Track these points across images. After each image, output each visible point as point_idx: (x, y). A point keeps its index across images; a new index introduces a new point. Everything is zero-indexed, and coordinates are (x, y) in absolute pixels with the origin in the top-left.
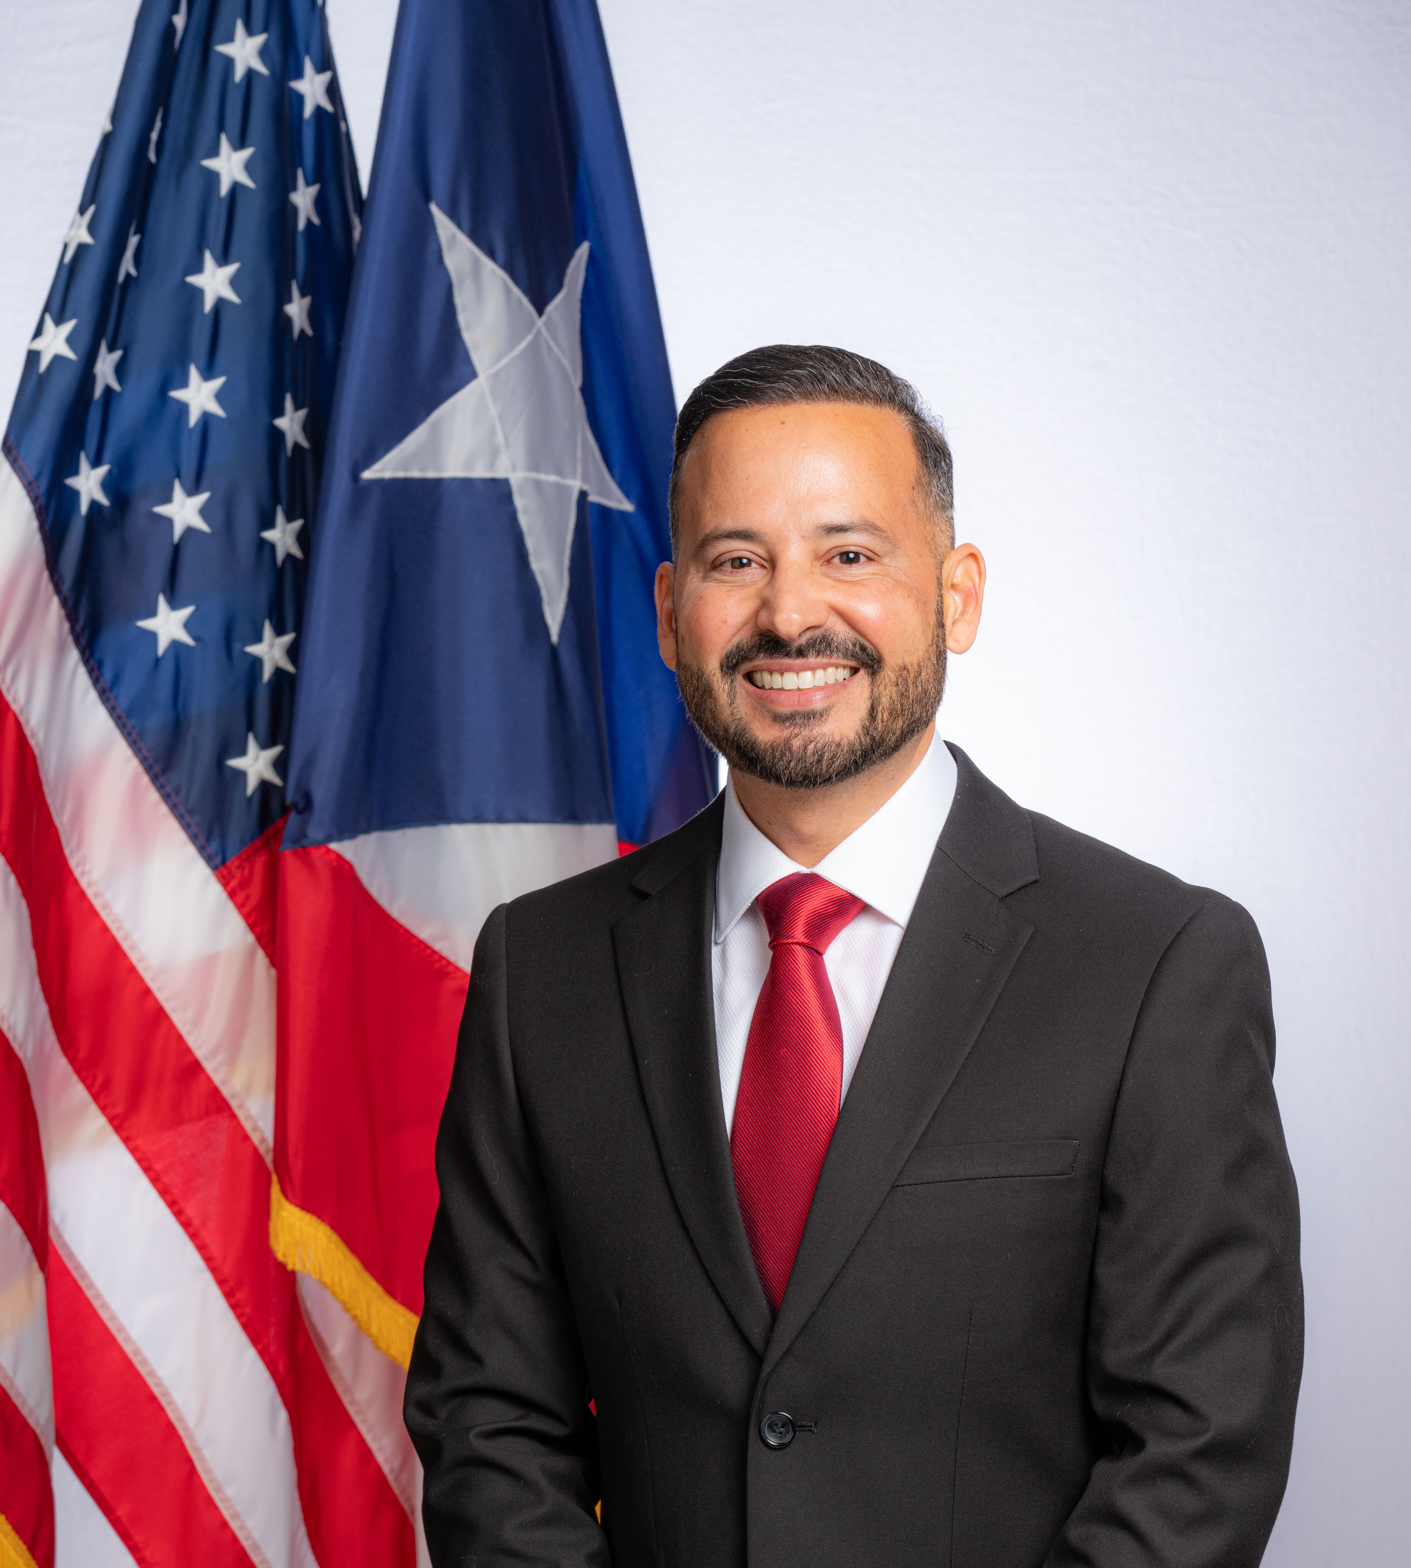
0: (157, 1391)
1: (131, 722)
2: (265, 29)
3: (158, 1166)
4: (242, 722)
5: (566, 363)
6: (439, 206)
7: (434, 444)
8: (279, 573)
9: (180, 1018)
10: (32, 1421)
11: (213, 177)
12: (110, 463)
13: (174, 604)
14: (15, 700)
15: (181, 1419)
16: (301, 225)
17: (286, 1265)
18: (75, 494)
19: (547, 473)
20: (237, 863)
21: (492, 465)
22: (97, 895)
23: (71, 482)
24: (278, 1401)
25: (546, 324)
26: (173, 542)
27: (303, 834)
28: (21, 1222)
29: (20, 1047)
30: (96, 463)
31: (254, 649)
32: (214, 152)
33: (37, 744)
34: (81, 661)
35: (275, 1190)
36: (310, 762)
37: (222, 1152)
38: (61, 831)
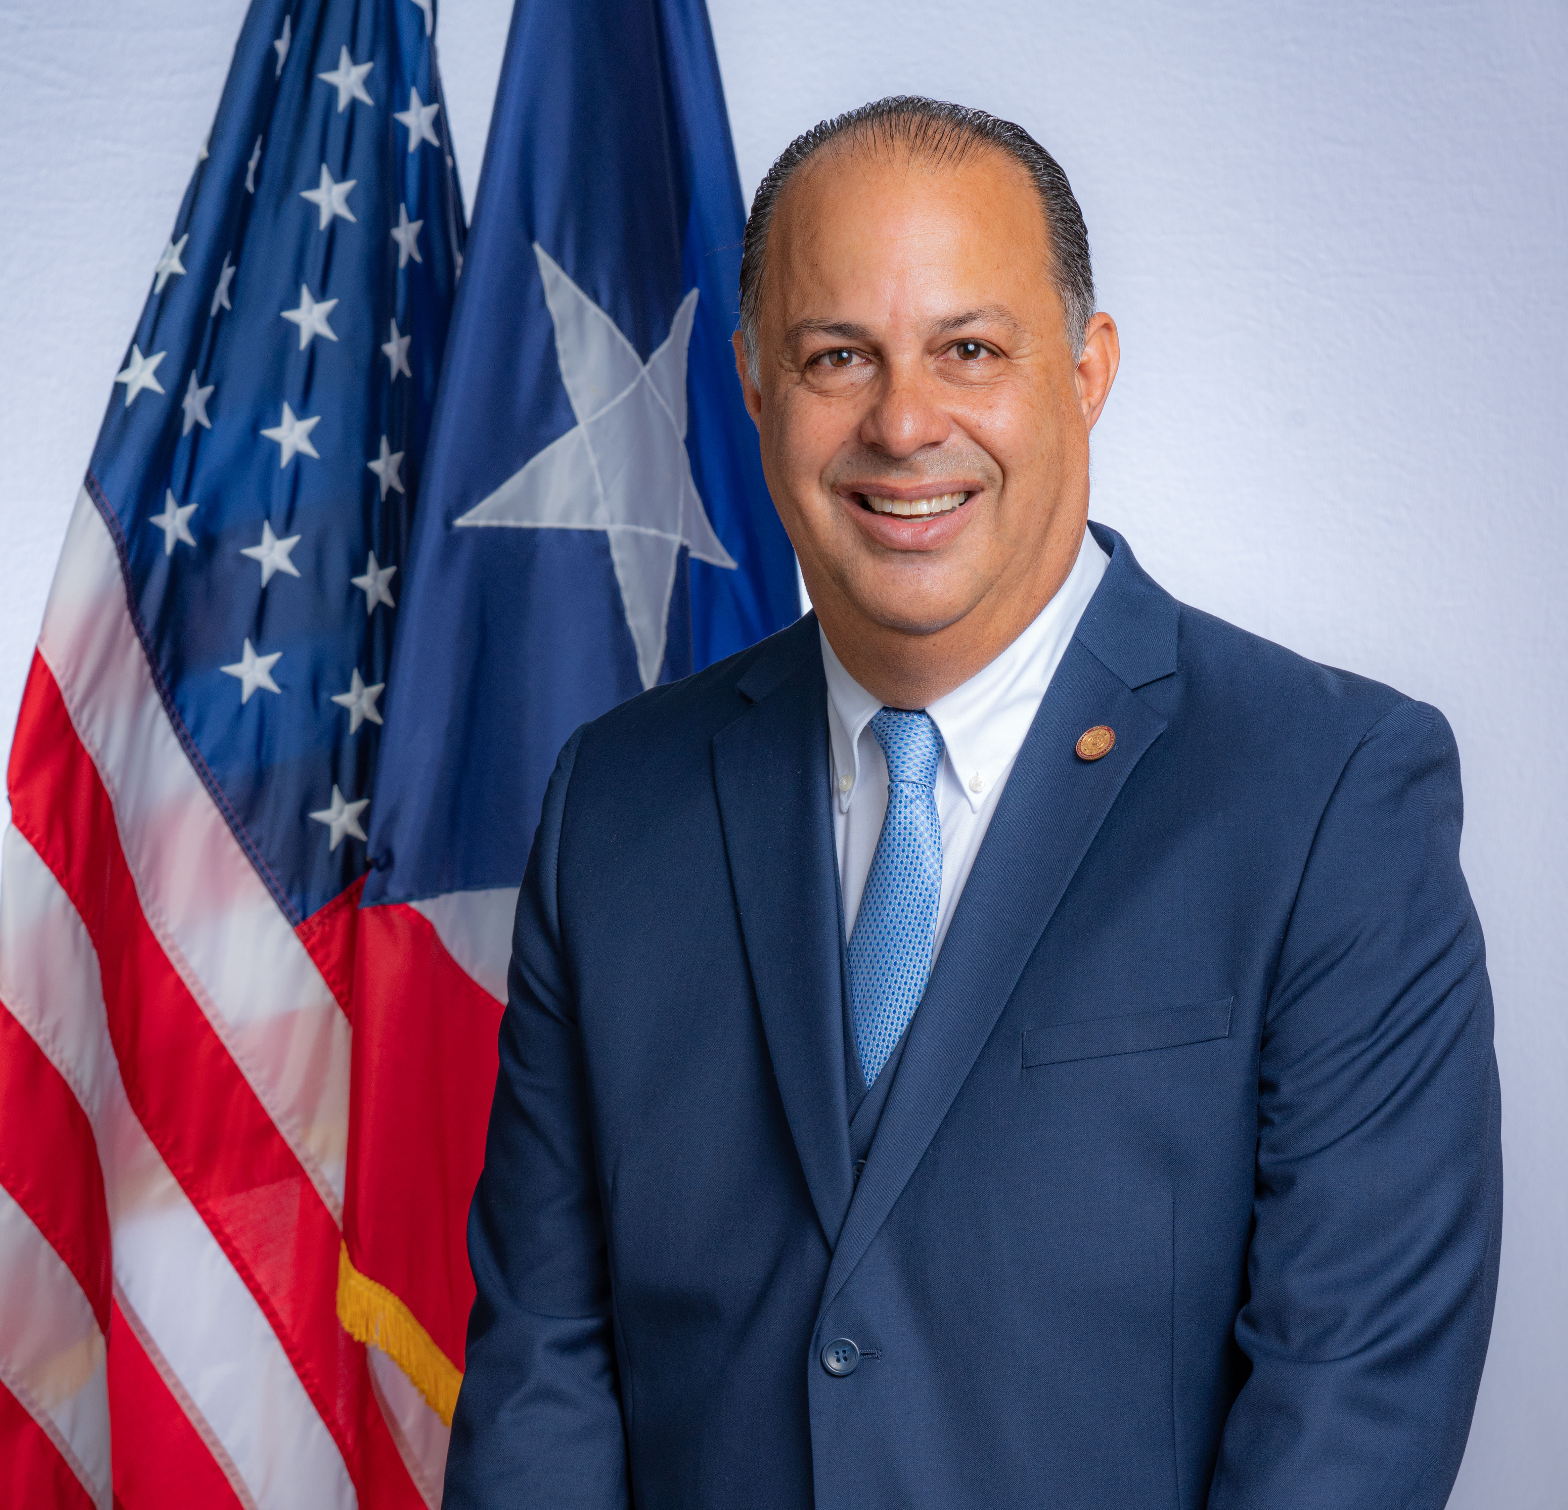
0: (221, 1462)
1: (213, 771)
2: (371, 58)
3: (228, 1230)
4: (325, 774)
5: (669, 412)
6: (543, 246)
7: (531, 493)
8: (369, 621)
9: (255, 1078)
10: (88, 1488)
11: (312, 209)
12: (197, 502)
13: (260, 651)
14: (90, 744)
15: (245, 1491)
16: (403, 261)
17: (353, 1335)
18: (160, 533)
19: (646, 526)
20: (317, 919)
21: (590, 516)
22: (173, 948)
23: (155, 520)
24: (346, 1475)
25: (651, 372)
26: (261, 585)
27: (383, 892)
28: (82, 1282)
29: (86, 1103)
30: (183, 501)
31: (341, 699)
32: (314, 183)
33: (113, 790)
34: (162, 706)
35: (344, 1258)
36: (392, 818)
37: (294, 1217)
38: (137, 881)
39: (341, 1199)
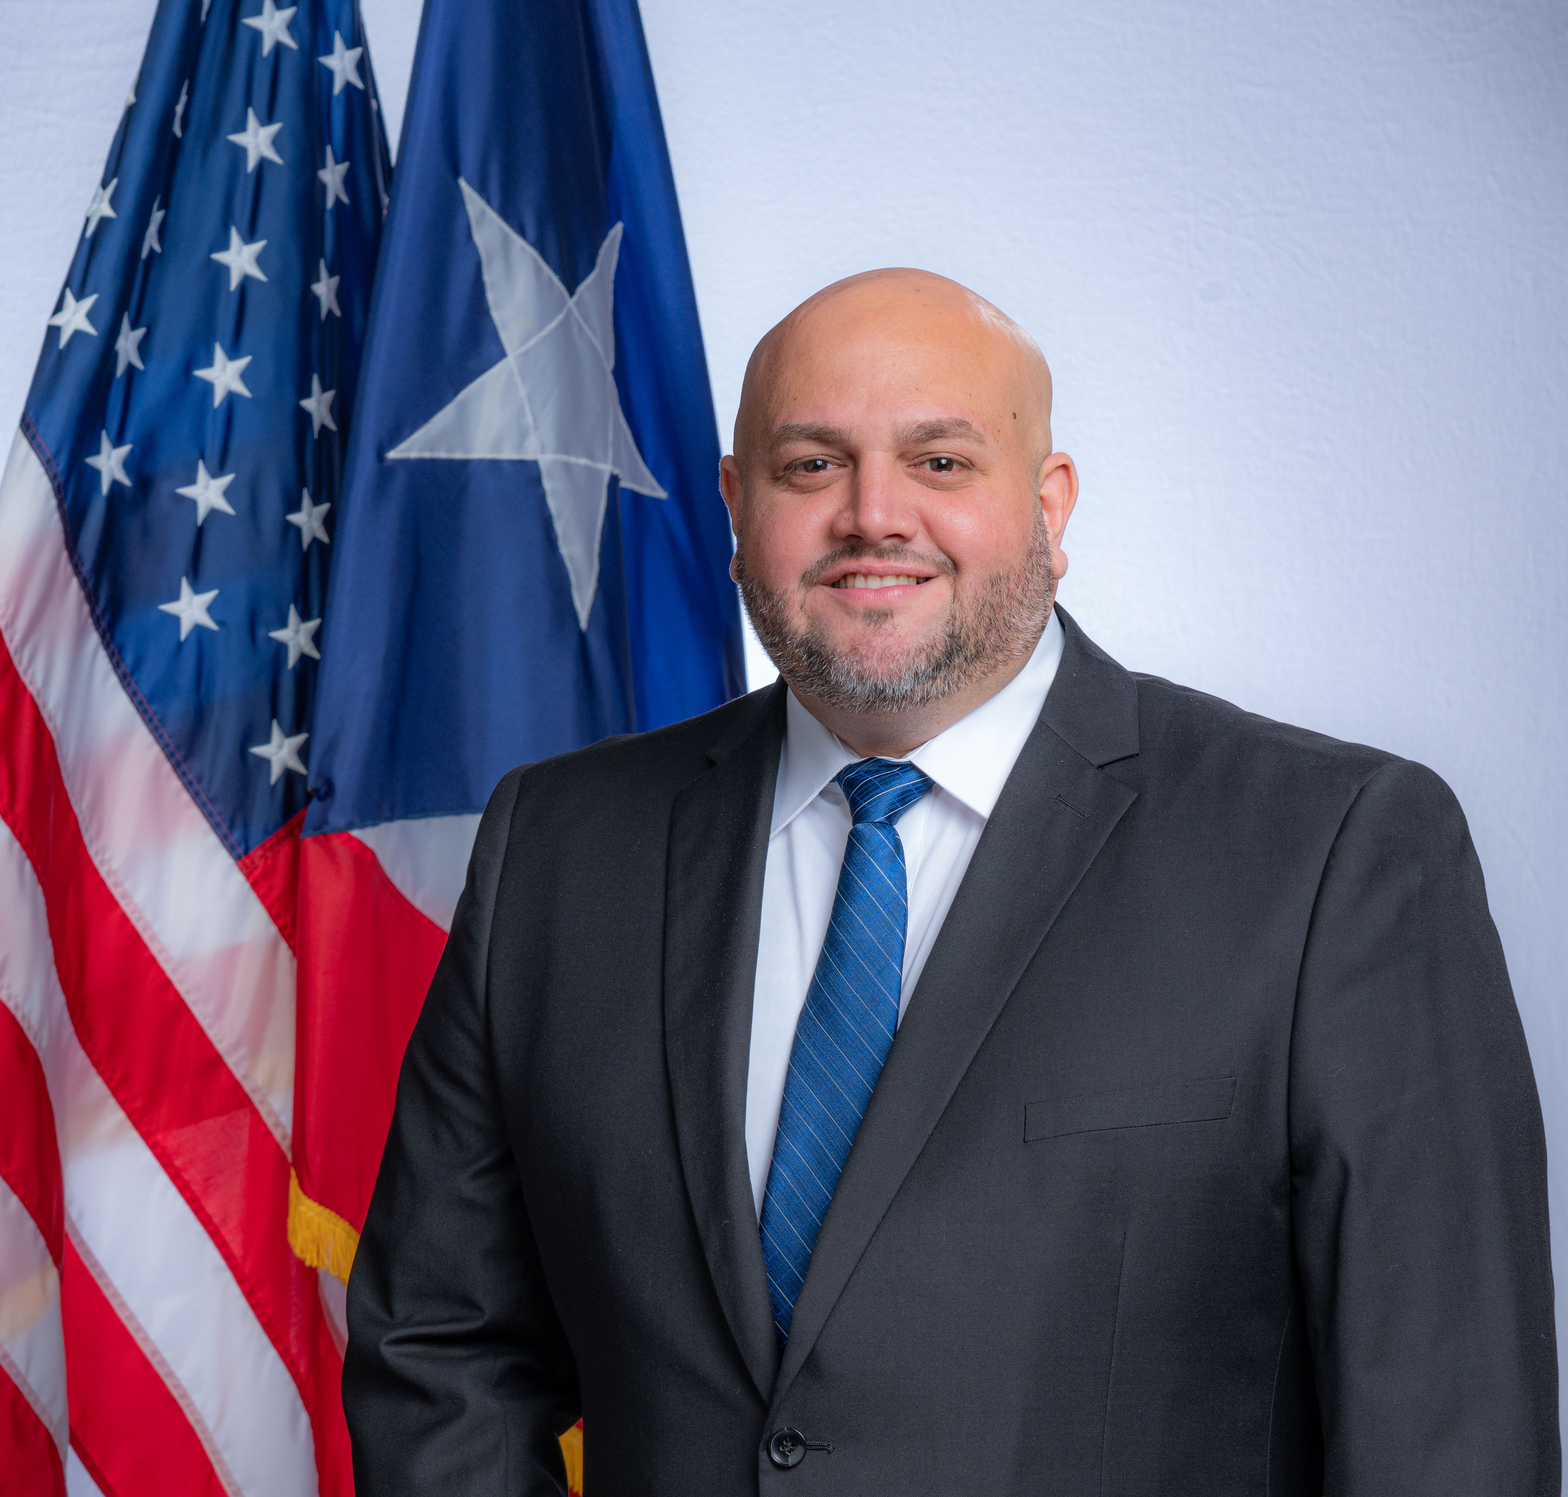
0: (175, 1393)
1: (153, 708)
2: (294, 3)
3: (178, 1163)
4: (265, 708)
5: (597, 344)
6: (468, 181)
7: (461, 426)
8: (305, 557)
9: (201, 1012)
10: (44, 1420)
11: (240, 152)
12: (132, 443)
13: (197, 589)
14: (31, 682)
15: (199, 1421)
16: (330, 203)
17: (304, 1261)
18: (96, 474)
19: (577, 456)
20: (260, 852)
21: (520, 446)
22: (117, 884)
23: (91, 461)
24: (299, 1403)
25: (578, 304)
26: (196, 524)
27: (324, 821)
28: (34, 1215)
29: (35, 1038)
30: (118, 442)
31: (279, 635)
32: (241, 127)
33: (55, 728)
34: (102, 645)
35: (294, 1185)
36: (332, 748)
37: (243, 1149)
38: (80, 818)
39: (289, 1130)
